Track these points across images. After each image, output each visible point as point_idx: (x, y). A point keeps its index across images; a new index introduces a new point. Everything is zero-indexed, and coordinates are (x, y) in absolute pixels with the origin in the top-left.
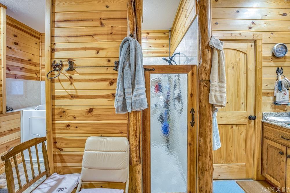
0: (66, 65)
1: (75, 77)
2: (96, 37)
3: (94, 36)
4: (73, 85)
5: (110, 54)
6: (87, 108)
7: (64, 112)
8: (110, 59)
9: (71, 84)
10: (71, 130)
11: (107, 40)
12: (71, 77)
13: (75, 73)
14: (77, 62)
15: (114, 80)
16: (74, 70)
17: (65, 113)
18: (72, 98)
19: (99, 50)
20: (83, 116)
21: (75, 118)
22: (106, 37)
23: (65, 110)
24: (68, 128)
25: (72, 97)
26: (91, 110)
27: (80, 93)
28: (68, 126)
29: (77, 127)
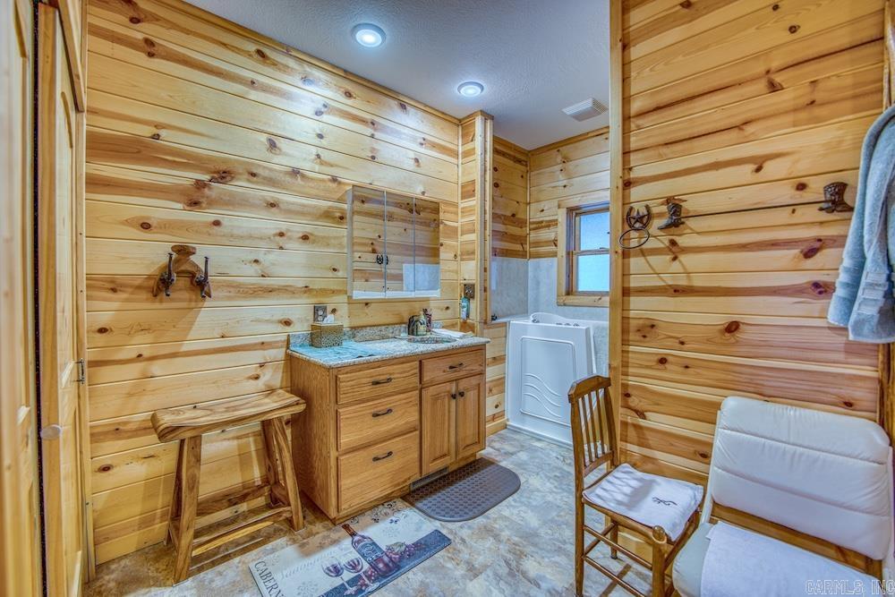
0: (660, 215)
1: (683, 241)
2: (750, 129)
3: (744, 127)
4: (680, 262)
5: (802, 167)
6: (723, 320)
7: (653, 326)
8: (803, 180)
9: (675, 258)
10: (672, 370)
11: (794, 126)
12: (673, 243)
13: (685, 232)
14: (690, 205)
15: (820, 240)
16: (683, 223)
17: (654, 330)
18: (677, 293)
19: (764, 162)
20: (708, 340)
21: (682, 343)
22: (789, 118)
23: (655, 323)
24: (662, 366)
25: (675, 291)
26: (732, 328)
27: (698, 282)
28: (663, 361)
29: (687, 367)
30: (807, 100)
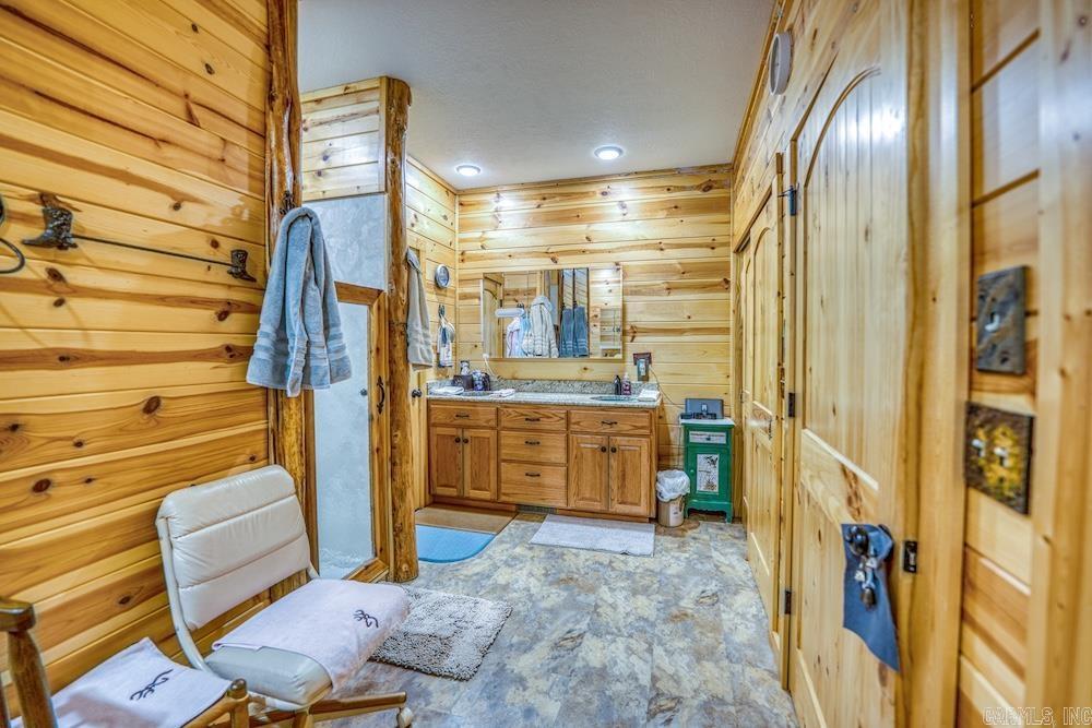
0: (25, 218)
1: (74, 276)
2: (168, 151)
3: (161, 143)
4: (70, 309)
5: (215, 222)
6: (140, 398)
7: (15, 428)
8: (218, 238)
9: (59, 303)
10: (60, 497)
11: (209, 175)
12: (55, 275)
13: (78, 261)
14: (85, 219)
15: (229, 303)
16: (75, 246)
17: (18, 433)
18: (63, 364)
19: (183, 200)
20: (121, 430)
21: (79, 444)
22: (204, 163)
23: (20, 420)
24: (42, 496)
25: (62, 359)
26: (152, 405)
27: (101, 343)
28: (42, 486)
29: (89, 481)
30: (217, 154)
